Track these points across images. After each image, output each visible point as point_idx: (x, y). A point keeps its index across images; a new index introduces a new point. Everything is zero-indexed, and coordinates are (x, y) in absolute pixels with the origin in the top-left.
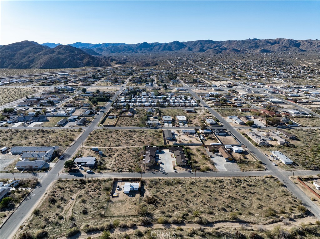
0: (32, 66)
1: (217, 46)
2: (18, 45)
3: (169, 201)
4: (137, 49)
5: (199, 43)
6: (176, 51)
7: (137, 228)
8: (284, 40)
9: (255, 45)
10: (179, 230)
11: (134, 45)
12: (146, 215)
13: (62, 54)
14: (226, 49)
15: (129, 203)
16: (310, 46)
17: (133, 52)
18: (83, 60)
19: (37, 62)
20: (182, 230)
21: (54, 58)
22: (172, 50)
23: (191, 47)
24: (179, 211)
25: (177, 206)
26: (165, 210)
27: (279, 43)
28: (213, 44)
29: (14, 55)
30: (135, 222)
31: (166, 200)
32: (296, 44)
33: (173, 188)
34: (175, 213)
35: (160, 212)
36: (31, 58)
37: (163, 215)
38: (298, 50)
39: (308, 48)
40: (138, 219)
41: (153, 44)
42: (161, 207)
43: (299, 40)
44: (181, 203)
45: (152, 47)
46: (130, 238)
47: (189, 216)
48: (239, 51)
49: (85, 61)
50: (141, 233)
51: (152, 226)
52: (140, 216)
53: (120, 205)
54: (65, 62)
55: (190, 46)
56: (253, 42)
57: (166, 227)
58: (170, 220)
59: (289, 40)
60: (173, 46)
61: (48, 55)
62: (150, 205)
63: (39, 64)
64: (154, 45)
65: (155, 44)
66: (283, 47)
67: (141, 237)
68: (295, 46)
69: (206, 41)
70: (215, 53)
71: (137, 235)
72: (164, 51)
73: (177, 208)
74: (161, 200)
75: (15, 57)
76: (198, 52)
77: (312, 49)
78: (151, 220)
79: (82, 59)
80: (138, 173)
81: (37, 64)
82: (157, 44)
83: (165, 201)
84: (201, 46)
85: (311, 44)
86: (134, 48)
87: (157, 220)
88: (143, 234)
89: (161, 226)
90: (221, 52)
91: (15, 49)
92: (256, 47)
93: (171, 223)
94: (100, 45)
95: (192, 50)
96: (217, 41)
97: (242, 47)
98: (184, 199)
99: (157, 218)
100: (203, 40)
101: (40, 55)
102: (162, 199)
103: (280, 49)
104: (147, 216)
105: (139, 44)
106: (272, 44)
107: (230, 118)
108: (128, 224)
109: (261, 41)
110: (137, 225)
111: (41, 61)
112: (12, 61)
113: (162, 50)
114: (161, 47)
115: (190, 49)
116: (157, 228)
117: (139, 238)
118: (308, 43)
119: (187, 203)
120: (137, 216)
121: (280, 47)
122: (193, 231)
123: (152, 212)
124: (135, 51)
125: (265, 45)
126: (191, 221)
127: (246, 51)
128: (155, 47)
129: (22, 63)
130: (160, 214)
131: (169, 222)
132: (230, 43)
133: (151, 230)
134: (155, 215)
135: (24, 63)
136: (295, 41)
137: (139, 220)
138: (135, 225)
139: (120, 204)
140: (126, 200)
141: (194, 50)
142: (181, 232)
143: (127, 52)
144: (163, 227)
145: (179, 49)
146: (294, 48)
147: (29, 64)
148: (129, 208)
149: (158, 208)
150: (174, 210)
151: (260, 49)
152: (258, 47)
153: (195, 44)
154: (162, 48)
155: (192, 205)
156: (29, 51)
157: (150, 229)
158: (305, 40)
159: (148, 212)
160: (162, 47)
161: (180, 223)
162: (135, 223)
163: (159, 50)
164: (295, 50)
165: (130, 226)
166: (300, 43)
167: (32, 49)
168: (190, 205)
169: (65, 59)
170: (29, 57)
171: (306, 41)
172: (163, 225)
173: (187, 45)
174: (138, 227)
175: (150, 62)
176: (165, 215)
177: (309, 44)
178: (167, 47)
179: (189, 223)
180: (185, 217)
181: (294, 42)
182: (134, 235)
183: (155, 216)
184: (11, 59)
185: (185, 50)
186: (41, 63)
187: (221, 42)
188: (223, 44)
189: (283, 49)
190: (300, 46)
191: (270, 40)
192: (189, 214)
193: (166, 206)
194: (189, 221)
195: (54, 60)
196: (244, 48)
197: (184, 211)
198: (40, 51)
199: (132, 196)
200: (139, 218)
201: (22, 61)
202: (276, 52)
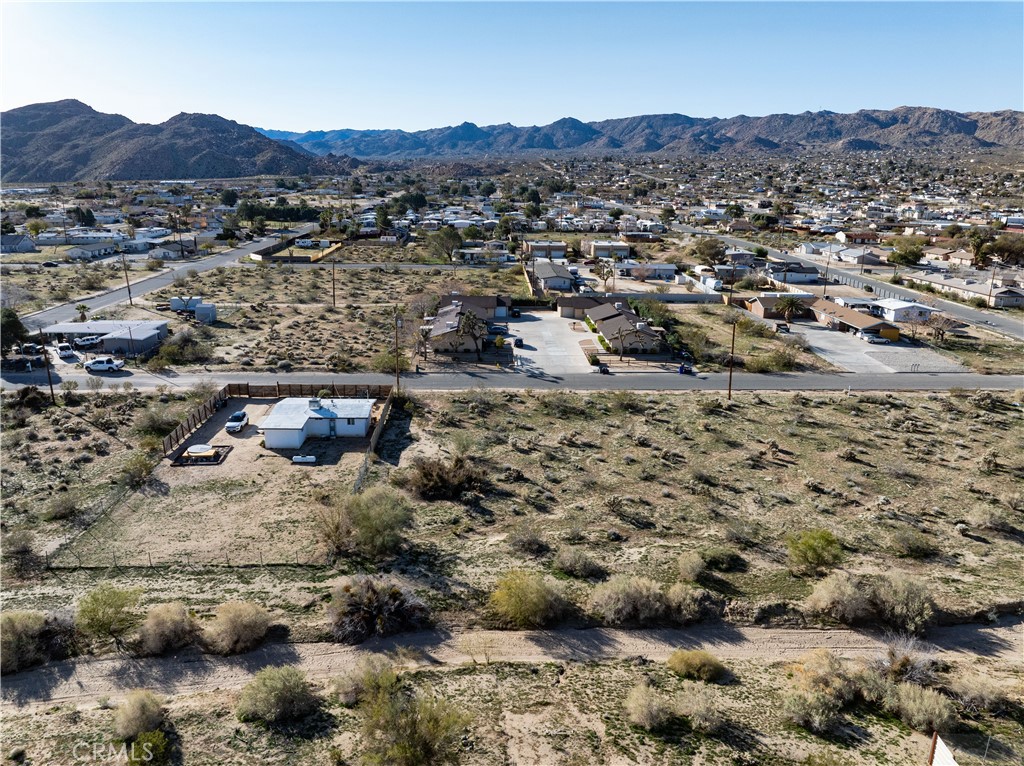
0: (81, 173)
1: (702, 133)
2: (42, 110)
3: (577, 487)
4: (441, 143)
5: (644, 124)
6: (569, 150)
7: (294, 658)
8: (924, 113)
9: (829, 129)
10: (689, 676)
11: (432, 131)
12: (391, 564)
13: (186, 136)
14: (732, 141)
15: (284, 493)
16: (1011, 129)
17: (427, 152)
18: (254, 156)
19: (100, 162)
20: (720, 676)
21: (156, 148)
22: (555, 148)
23: (617, 138)
24: (662, 542)
25: (644, 511)
26: (548, 535)
27: (905, 120)
28: (688, 125)
29: (24, 142)
30: (290, 608)
31: (556, 481)
32: (964, 125)
33: (600, 429)
34: (633, 553)
35: (506, 547)
36: (79, 151)
37: (533, 565)
38: (969, 142)
39: (1004, 138)
40: (316, 591)
41: (493, 128)
42: (520, 519)
43: (971, 114)
44: (668, 496)
45: (491, 138)
46: (178, 757)
47: (754, 571)
48: (777, 146)
49: (261, 159)
50: (320, 701)
51: (435, 643)
52: (343, 573)
53: (212, 503)
54: (194, 159)
55: (616, 133)
56: (821, 120)
57: (564, 650)
58: (596, 598)
59: (939, 112)
60: (559, 135)
61: (136, 140)
62: (438, 504)
63: (104, 167)
64: (495, 132)
65: (500, 131)
66: (920, 133)
67: (304, 748)
68: (959, 132)
69: (666, 117)
70: (697, 152)
71: (268, 725)
72: (530, 150)
73: (645, 525)
74: (519, 478)
75: (30, 148)
76: (640, 150)
77: (1016, 139)
78: (431, 599)
79: (251, 152)
80: (382, 375)
81: (100, 167)
82: (508, 129)
83: (549, 485)
84: (652, 134)
85: (1014, 125)
86: (433, 141)
87: (480, 596)
88: (336, 711)
89: (519, 647)
90: (715, 149)
91: (29, 123)
92: (831, 135)
93: (613, 625)
94: (322, 134)
95: (619, 146)
96: (701, 119)
97: (785, 136)
98: (684, 474)
99: (485, 583)
100: (656, 116)
101: (113, 138)
102: (527, 475)
103: (912, 140)
104: (403, 572)
105: (449, 128)
106: (883, 125)
107: (810, 250)
108: (210, 629)
109: (845, 117)
110: (294, 635)
111: (113, 156)
112: (16, 159)
113: (523, 146)
114: (518, 136)
115: (614, 143)
116: (482, 659)
117: (276, 756)
118: (1003, 120)
119: (709, 495)
120: (314, 570)
121: (910, 134)
122: (837, 683)
123: (443, 545)
124: (433, 151)
125: (859, 127)
126: (781, 609)
127: (799, 145)
128: (499, 138)
129: (50, 164)
130: (506, 558)
131: (588, 609)
132: (744, 122)
133: (418, 676)
134: (469, 562)
135: (57, 164)
136: (959, 114)
137: (327, 597)
138: (280, 634)
139: (212, 498)
140: (260, 481)
141: (628, 147)
142: (723, 701)
143: (409, 154)
144: (534, 655)
145: (579, 142)
146: (956, 136)
147: (74, 167)
148: (273, 518)
149: (492, 522)
150: (624, 535)
151: (846, 140)
152: (838, 134)
153: (630, 127)
154: (521, 141)
155: (752, 508)
156: (76, 128)
157: (413, 666)
158: (994, 111)
159: (413, 546)
160: (523, 139)
161: (688, 624)
162: (283, 621)
163: (514, 148)
164: (960, 141)
165: (224, 644)
166: (977, 121)
167: (87, 121)
168: (736, 508)
169: (195, 149)
170: (75, 146)
171: (996, 114)
172: (538, 641)
173: (604, 131)
174: (301, 649)
175: (483, 165)
176: (548, 565)
177: (1007, 123)
178: (538, 138)
179: (765, 618)
180: (718, 575)
181: (954, 119)
182: (236, 724)
183: (468, 570)
184: (15, 155)
185: (598, 148)
186: (112, 163)
187: (716, 119)
188: (722, 128)
189: (920, 139)
190: (976, 130)
191: (877, 114)
192: (743, 556)
193: (559, 513)
194: (762, 602)
195: (156, 153)
196: (791, 137)
197: (705, 543)
198: (115, 129)
199: (312, 458)
200: (329, 582)
201: (50, 159)
202: (897, 148)
